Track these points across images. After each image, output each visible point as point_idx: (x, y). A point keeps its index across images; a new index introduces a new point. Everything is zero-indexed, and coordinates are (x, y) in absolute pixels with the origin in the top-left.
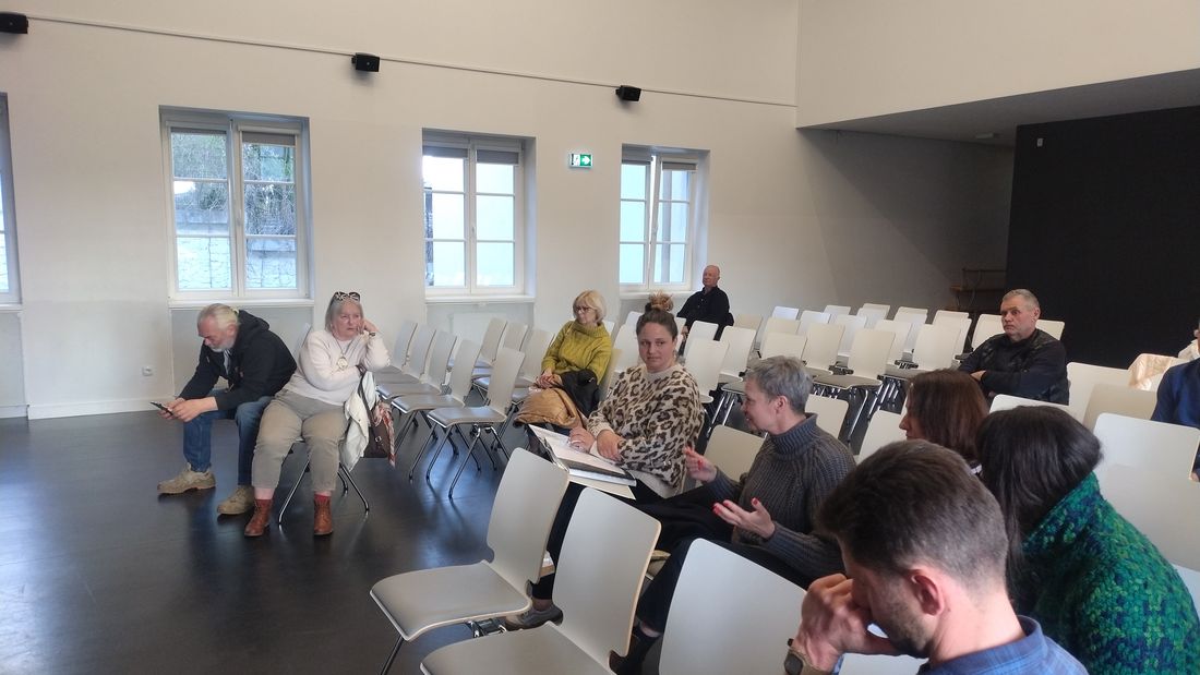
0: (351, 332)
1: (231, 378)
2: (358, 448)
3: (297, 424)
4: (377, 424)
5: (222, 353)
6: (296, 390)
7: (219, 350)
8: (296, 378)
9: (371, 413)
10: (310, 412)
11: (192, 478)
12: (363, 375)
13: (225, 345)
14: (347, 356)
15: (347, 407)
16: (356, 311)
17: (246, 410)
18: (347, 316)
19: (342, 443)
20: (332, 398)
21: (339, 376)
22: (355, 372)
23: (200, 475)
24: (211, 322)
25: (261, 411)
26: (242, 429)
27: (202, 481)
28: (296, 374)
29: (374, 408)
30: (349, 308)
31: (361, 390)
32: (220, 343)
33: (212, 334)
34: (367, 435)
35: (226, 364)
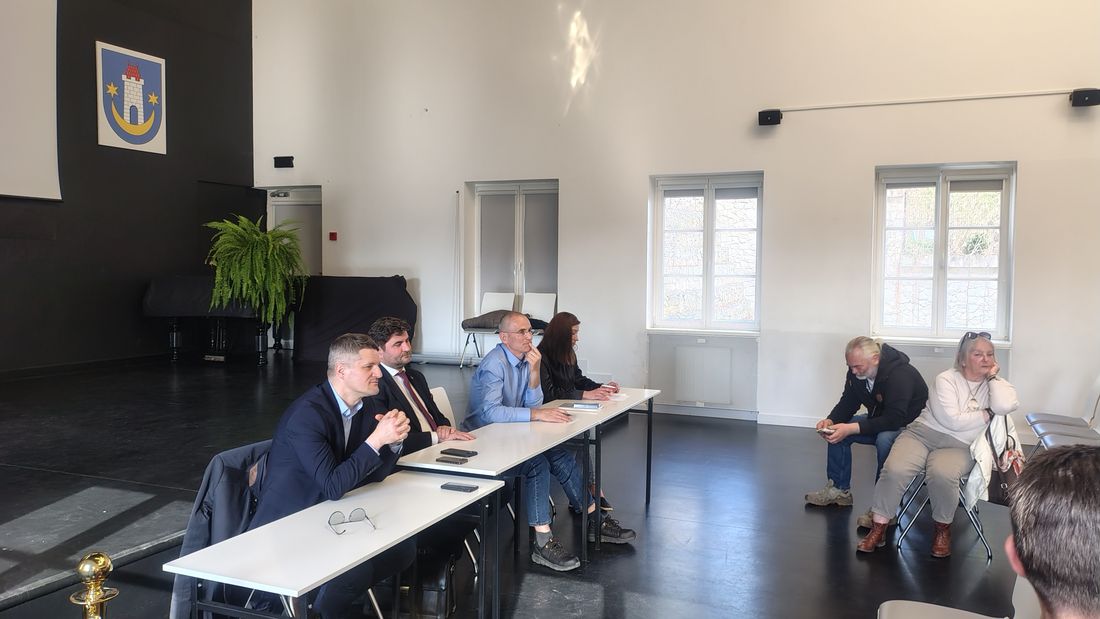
0: (986, 370)
3: (923, 453)
4: (1004, 470)
6: (924, 424)
8: (925, 411)
9: (998, 459)
11: (834, 493)
12: (991, 418)
13: (869, 374)
14: (977, 398)
16: (989, 349)
17: (885, 438)
22: (982, 417)
23: (841, 493)
24: (857, 352)
27: (842, 498)
28: (926, 408)
29: (1002, 453)
30: (981, 346)
32: (865, 372)
33: (860, 364)
34: (988, 478)
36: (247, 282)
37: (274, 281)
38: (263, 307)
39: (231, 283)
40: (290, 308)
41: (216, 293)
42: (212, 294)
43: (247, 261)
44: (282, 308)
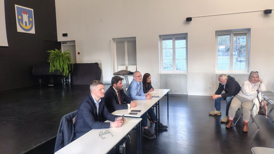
0: (255, 82)
1: (226, 91)
2: (256, 112)
3: (240, 103)
4: (262, 106)
5: (224, 85)
6: (240, 95)
7: (223, 84)
8: (240, 92)
9: (260, 103)
10: (243, 101)
11: (216, 112)
12: (258, 93)
13: (224, 83)
14: (254, 88)
15: (254, 101)
16: (257, 76)
17: (228, 98)
18: (254, 77)
19: (252, 110)
20: (249, 98)
21: (252, 92)
22: (256, 92)
23: (218, 112)
24: (221, 78)
25: (232, 99)
26: (227, 103)
27: (218, 113)
28: (241, 91)
29: (261, 102)
30: (255, 76)
31: (258, 97)
32: (223, 83)
33: (222, 81)
34: (259, 109)
35: (224, 87)
36: (58, 66)
37: (65, 65)
38: (63, 72)
39: (54, 66)
40: (69, 72)
41: (50, 69)
42: (49, 69)
43: (58, 60)
44: (68, 72)
